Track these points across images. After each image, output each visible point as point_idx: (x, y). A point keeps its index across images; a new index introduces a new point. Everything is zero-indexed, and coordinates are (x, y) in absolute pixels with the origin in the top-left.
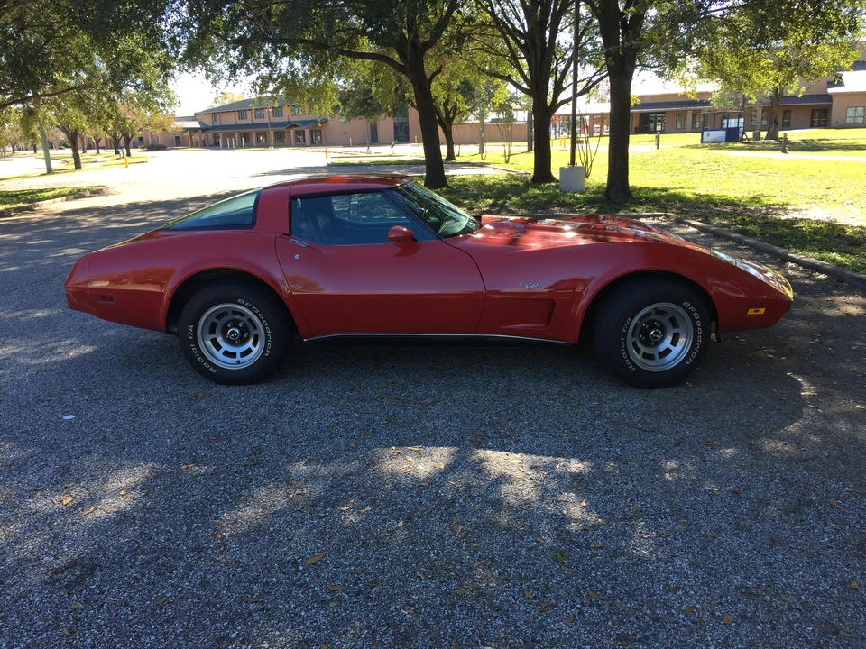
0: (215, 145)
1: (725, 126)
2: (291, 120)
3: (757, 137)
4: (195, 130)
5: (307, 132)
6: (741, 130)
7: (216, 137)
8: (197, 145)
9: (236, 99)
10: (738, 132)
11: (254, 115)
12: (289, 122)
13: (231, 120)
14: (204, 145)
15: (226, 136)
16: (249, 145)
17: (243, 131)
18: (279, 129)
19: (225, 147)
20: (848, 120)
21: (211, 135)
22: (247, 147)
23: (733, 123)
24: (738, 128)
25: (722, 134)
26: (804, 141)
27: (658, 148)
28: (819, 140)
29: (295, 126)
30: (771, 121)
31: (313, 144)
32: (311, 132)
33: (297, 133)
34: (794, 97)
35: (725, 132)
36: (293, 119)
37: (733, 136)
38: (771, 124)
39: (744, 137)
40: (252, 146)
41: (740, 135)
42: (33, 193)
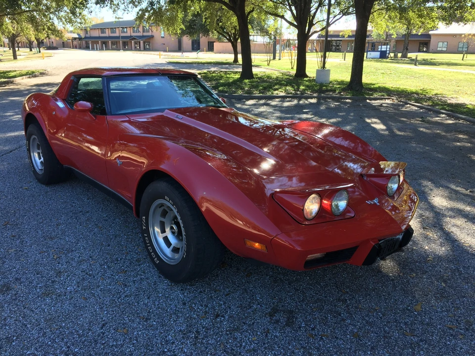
0: (87, 48)
1: (380, 50)
2: (132, 35)
3: (396, 56)
4: (75, 39)
5: (142, 42)
6: (388, 52)
7: (87, 43)
8: (76, 48)
9: (99, 22)
10: (386, 54)
11: (110, 31)
12: (131, 36)
13: (96, 33)
14: (80, 48)
15: (93, 43)
16: (107, 49)
17: (103, 40)
18: (125, 40)
19: (93, 49)
20: (439, 49)
21: (84, 42)
22: (106, 50)
23: (384, 48)
24: (386, 51)
25: (377, 54)
26: (424, 60)
27: (345, 60)
28: (431, 59)
29: (135, 39)
30: (404, 48)
31: (145, 49)
32: (144, 43)
33: (136, 43)
34: (416, 35)
35: (379, 53)
36: (133, 34)
37: (383, 55)
38: (404, 49)
39: (389, 56)
40: (109, 49)
41: (387, 55)
42: (5, 73)
